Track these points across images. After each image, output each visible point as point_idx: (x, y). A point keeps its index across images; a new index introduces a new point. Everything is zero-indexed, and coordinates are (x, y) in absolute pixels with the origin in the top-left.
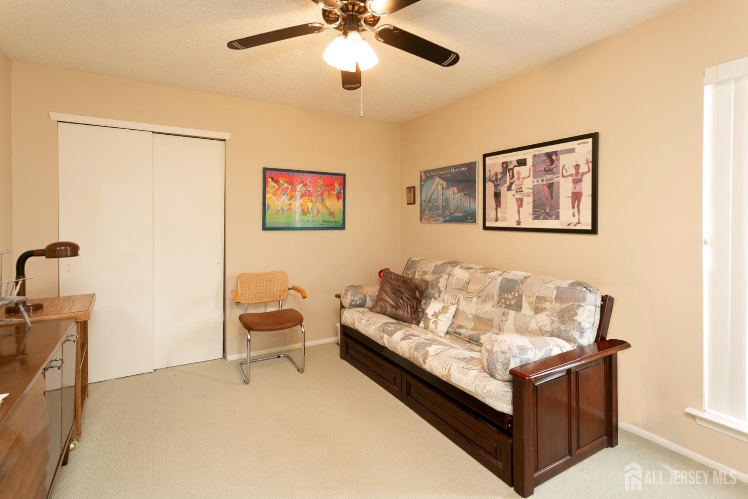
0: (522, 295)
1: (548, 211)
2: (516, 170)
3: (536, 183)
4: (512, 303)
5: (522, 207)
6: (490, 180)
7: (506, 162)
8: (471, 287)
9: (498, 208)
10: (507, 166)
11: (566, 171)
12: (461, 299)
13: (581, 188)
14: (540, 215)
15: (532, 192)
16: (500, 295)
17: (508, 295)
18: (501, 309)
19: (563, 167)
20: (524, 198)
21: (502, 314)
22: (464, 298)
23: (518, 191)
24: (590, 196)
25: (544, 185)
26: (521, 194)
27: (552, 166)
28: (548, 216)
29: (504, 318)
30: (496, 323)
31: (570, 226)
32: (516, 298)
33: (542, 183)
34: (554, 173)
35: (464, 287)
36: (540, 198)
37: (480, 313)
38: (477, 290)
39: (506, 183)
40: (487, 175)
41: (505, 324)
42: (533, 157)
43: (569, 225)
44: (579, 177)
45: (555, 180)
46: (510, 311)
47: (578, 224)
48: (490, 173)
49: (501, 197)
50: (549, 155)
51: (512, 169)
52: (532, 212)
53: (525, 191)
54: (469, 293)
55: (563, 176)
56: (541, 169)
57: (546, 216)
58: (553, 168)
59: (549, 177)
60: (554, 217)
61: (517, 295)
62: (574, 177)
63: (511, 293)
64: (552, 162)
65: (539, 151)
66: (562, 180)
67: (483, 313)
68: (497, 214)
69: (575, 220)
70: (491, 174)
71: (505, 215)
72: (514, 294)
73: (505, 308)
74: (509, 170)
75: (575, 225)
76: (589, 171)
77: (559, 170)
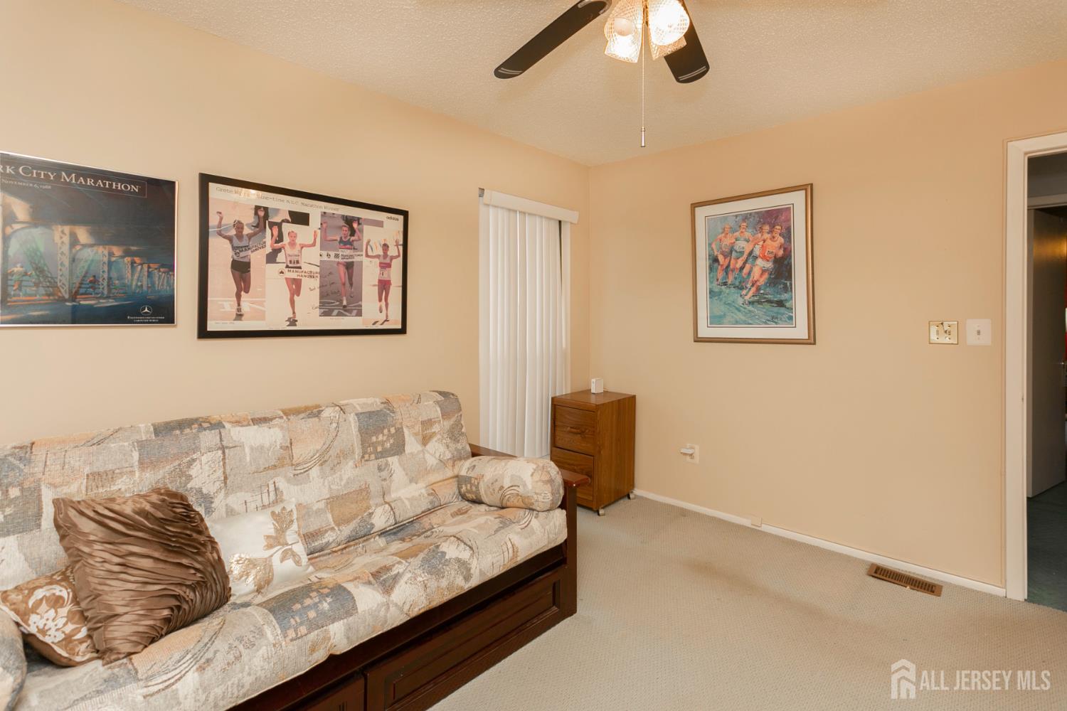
0: (402, 428)
1: (345, 303)
2: (287, 228)
3: (325, 258)
4: (388, 445)
5: (298, 295)
6: (220, 234)
7: (266, 209)
8: (299, 452)
9: (243, 293)
10: (266, 216)
11: (372, 249)
12: (282, 484)
13: (389, 276)
14: (333, 310)
15: (319, 271)
16: (363, 442)
17: (377, 438)
18: (371, 463)
19: (368, 243)
20: (303, 279)
21: (376, 470)
22: (289, 481)
23: (290, 265)
24: (399, 287)
25: (338, 263)
26: (297, 272)
27: (352, 238)
28: (345, 311)
29: (384, 474)
30: (375, 488)
31: (377, 324)
32: (392, 436)
33: (337, 260)
34: (354, 249)
35: (281, 459)
36: (333, 283)
37: (338, 490)
38: (317, 451)
39: (264, 246)
40: (213, 220)
41: (391, 482)
42: (322, 215)
43: (374, 324)
44: (388, 261)
45: (356, 259)
46: (389, 459)
47: (386, 322)
48: (221, 219)
49: (252, 272)
50: (349, 221)
51: (279, 225)
52: (318, 304)
53: (305, 267)
54: (298, 465)
55: (367, 256)
56: (335, 238)
57: (342, 311)
58: (353, 241)
59: (348, 252)
60: (355, 312)
61: (393, 430)
62: (383, 261)
63: (382, 433)
64: (353, 232)
65: (332, 209)
66: (366, 261)
67: (345, 485)
68: (239, 305)
69: (382, 317)
70: (223, 222)
71: (261, 308)
72: (389, 431)
73: (376, 459)
74: (272, 225)
75: (382, 324)
76: (399, 256)
77: (362, 246)
